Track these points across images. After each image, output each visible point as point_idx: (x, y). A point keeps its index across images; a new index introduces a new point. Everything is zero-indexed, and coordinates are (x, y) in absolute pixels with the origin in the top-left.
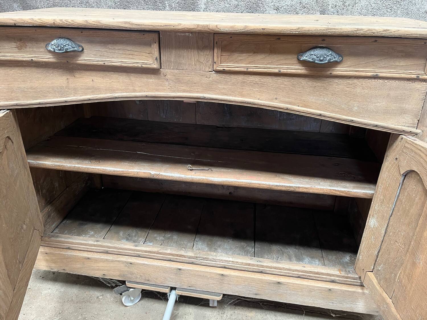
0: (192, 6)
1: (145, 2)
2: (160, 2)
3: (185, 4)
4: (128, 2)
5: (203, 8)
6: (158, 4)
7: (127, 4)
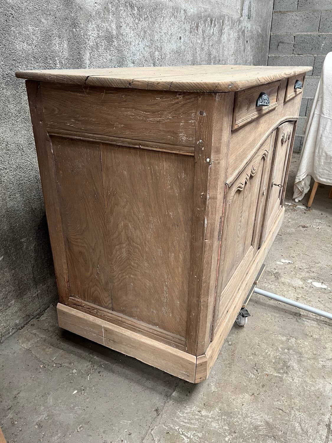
0: (79, 62)
1: (34, 59)
2: (50, 59)
3: (73, 60)
4: (14, 60)
5: (88, 64)
6: (49, 60)
7: (13, 63)
